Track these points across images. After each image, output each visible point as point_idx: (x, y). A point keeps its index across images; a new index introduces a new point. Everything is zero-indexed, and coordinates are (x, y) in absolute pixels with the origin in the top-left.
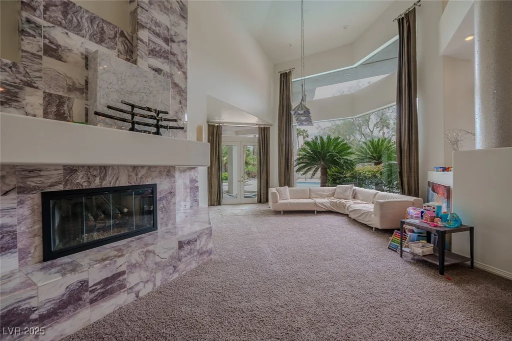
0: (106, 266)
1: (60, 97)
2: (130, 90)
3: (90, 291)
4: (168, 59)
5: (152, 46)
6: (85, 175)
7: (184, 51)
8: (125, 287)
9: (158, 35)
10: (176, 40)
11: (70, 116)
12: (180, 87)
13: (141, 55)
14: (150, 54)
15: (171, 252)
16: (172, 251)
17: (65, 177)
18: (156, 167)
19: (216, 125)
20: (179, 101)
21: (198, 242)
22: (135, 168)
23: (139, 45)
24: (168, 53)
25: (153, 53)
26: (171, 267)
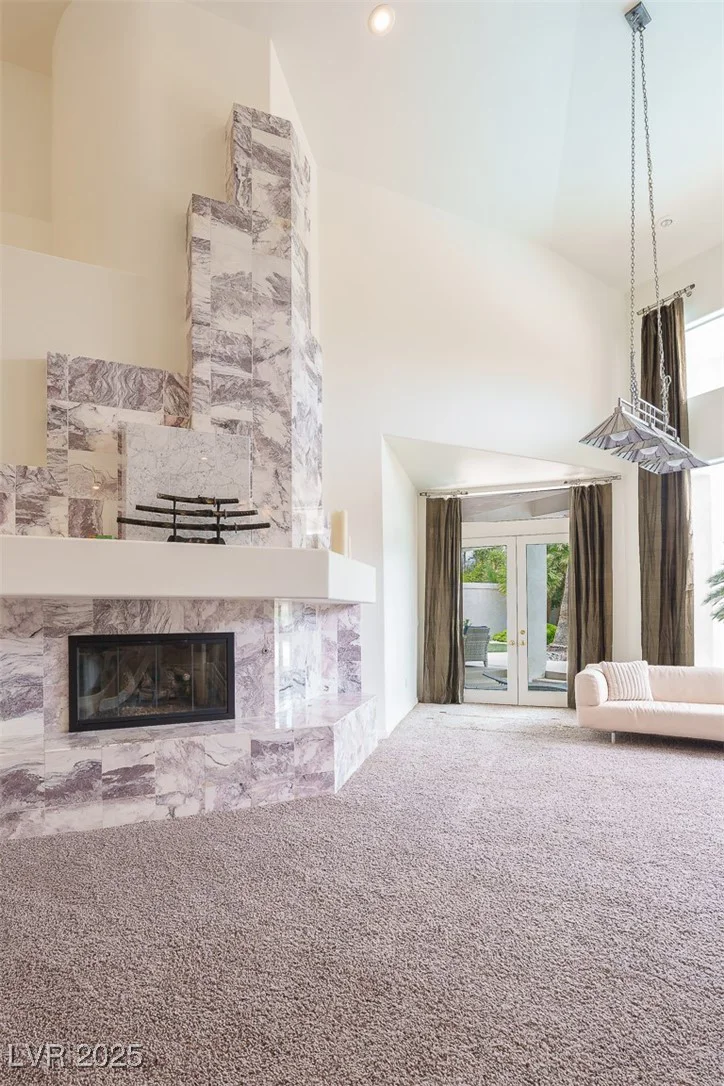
0: (125, 750)
1: (88, 502)
2: (176, 472)
3: (104, 780)
4: (250, 397)
5: (218, 382)
6: (121, 614)
7: (284, 371)
8: (152, 792)
9: (229, 360)
10: (265, 354)
11: (99, 526)
12: (277, 445)
13: (198, 407)
14: (213, 400)
15: (235, 757)
16: (239, 756)
17: (95, 616)
18: (233, 601)
19: (447, 497)
20: (273, 471)
21: (297, 752)
22: (196, 602)
23: (195, 390)
24: (250, 386)
25: (220, 396)
26: (236, 785)
